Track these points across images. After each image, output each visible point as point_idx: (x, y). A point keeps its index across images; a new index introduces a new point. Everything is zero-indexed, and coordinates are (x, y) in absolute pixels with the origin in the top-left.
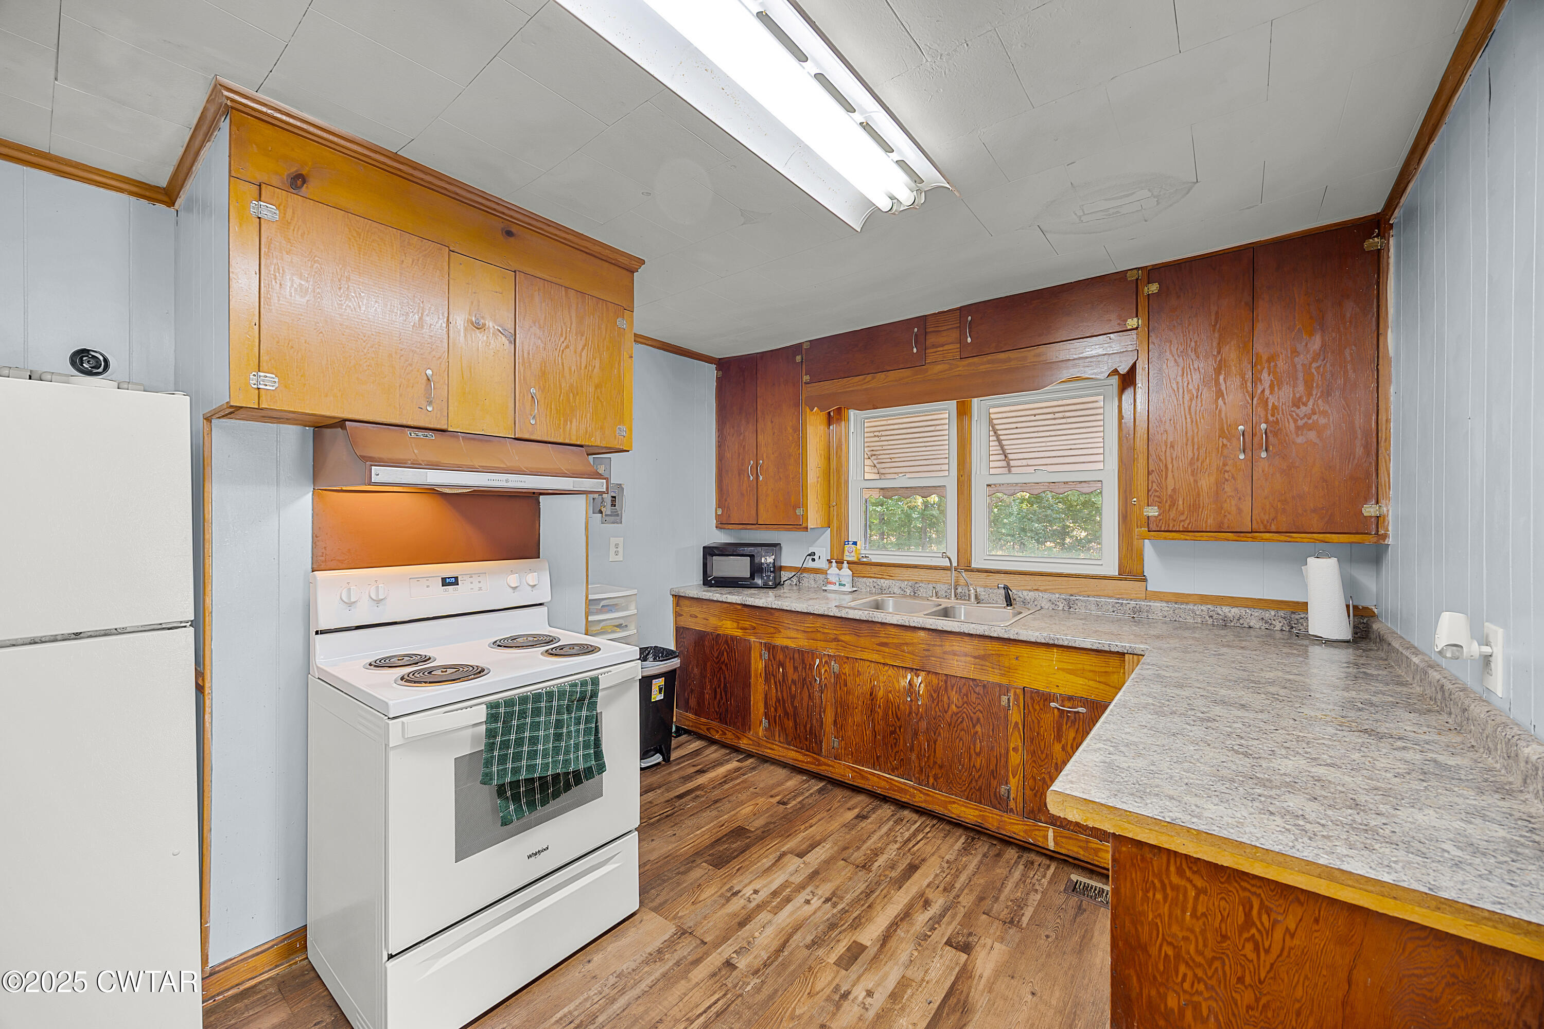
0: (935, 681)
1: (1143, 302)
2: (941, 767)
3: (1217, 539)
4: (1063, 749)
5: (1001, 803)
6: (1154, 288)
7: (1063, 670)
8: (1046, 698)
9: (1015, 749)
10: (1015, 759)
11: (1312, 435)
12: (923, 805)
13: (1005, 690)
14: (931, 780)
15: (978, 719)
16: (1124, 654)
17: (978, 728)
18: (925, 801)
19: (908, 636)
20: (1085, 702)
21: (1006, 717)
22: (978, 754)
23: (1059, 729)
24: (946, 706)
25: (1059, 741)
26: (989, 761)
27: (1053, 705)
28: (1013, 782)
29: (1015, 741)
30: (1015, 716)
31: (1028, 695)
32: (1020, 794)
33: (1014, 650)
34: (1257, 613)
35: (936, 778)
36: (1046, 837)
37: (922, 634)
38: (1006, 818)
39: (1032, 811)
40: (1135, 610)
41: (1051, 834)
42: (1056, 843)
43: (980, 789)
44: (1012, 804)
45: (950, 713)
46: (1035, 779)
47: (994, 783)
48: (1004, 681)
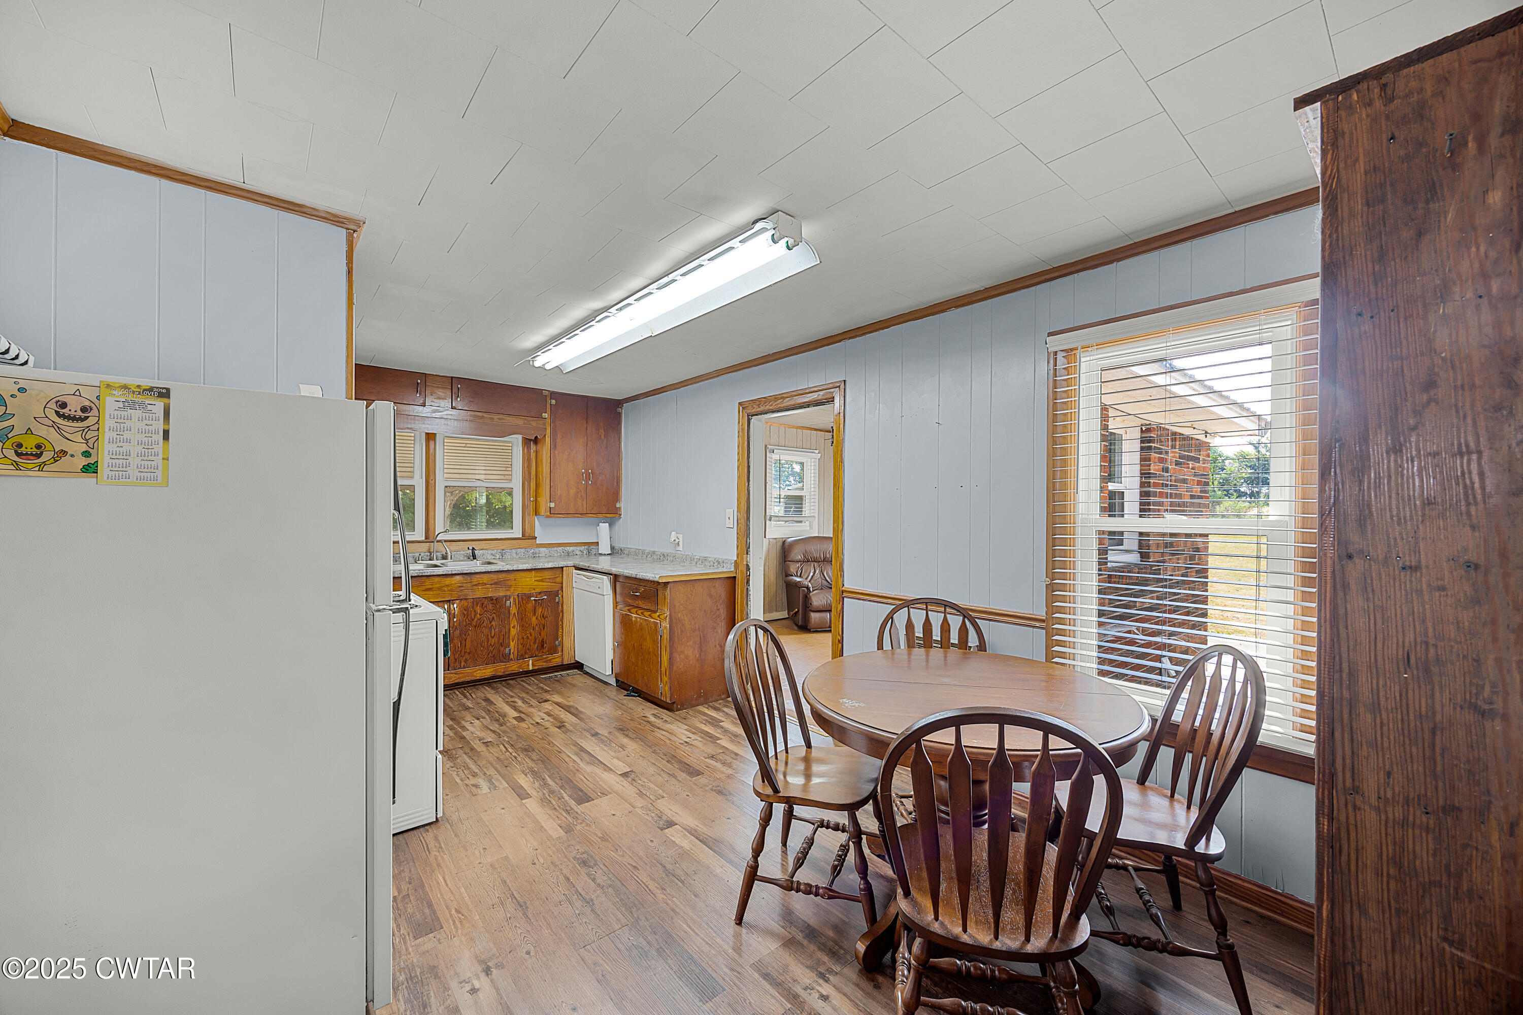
0: (466, 604)
1: (548, 406)
2: (469, 653)
3: (575, 517)
4: (537, 618)
5: (506, 658)
6: (553, 402)
7: (537, 581)
8: (529, 596)
9: (514, 627)
10: (513, 632)
11: (604, 476)
12: (456, 681)
13: (507, 598)
14: (463, 664)
15: (493, 618)
16: (562, 568)
17: (493, 623)
18: (459, 678)
19: (448, 581)
20: (546, 593)
21: (509, 612)
22: (493, 637)
23: (535, 610)
24: (473, 617)
25: (535, 615)
26: (499, 638)
27: (533, 598)
28: (512, 644)
29: (514, 622)
30: (513, 610)
31: (520, 597)
32: (516, 649)
33: (512, 576)
34: (579, 548)
35: (466, 661)
36: (528, 665)
37: (458, 577)
38: (508, 665)
39: (522, 655)
40: (533, 553)
41: (531, 662)
42: (533, 665)
43: (494, 656)
44: (512, 656)
45: (476, 620)
46: (523, 638)
47: (502, 649)
48: (508, 593)
